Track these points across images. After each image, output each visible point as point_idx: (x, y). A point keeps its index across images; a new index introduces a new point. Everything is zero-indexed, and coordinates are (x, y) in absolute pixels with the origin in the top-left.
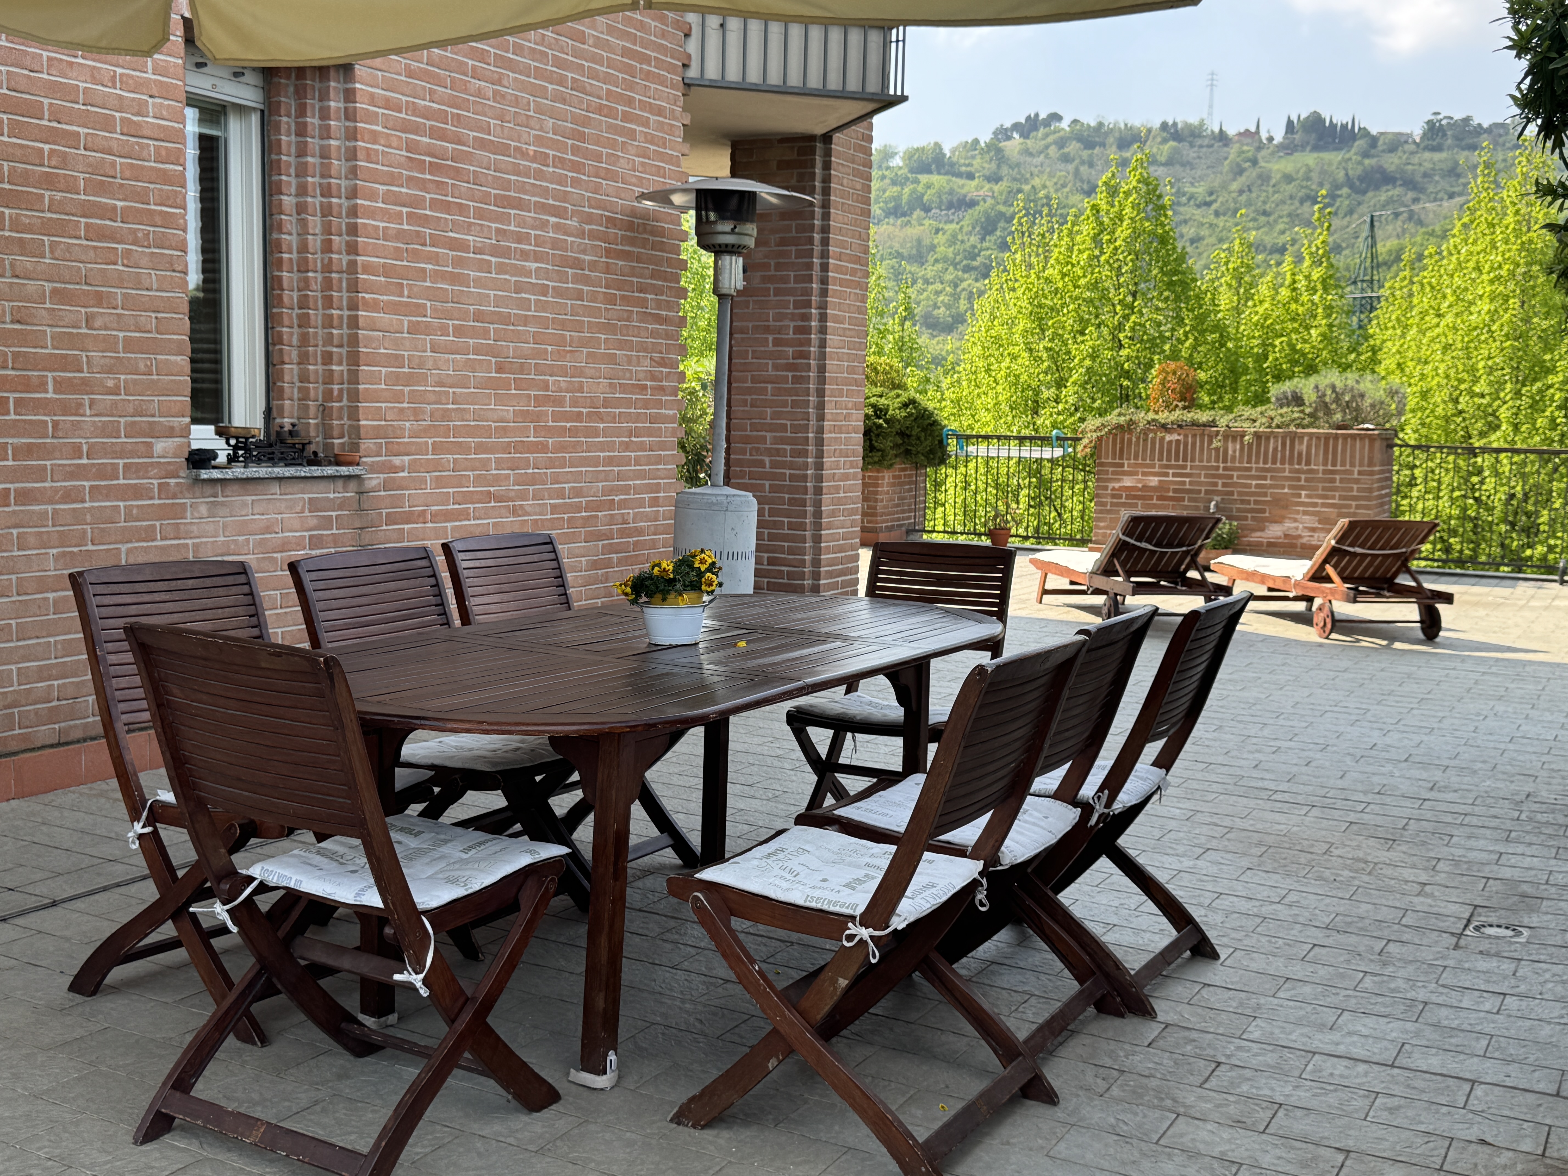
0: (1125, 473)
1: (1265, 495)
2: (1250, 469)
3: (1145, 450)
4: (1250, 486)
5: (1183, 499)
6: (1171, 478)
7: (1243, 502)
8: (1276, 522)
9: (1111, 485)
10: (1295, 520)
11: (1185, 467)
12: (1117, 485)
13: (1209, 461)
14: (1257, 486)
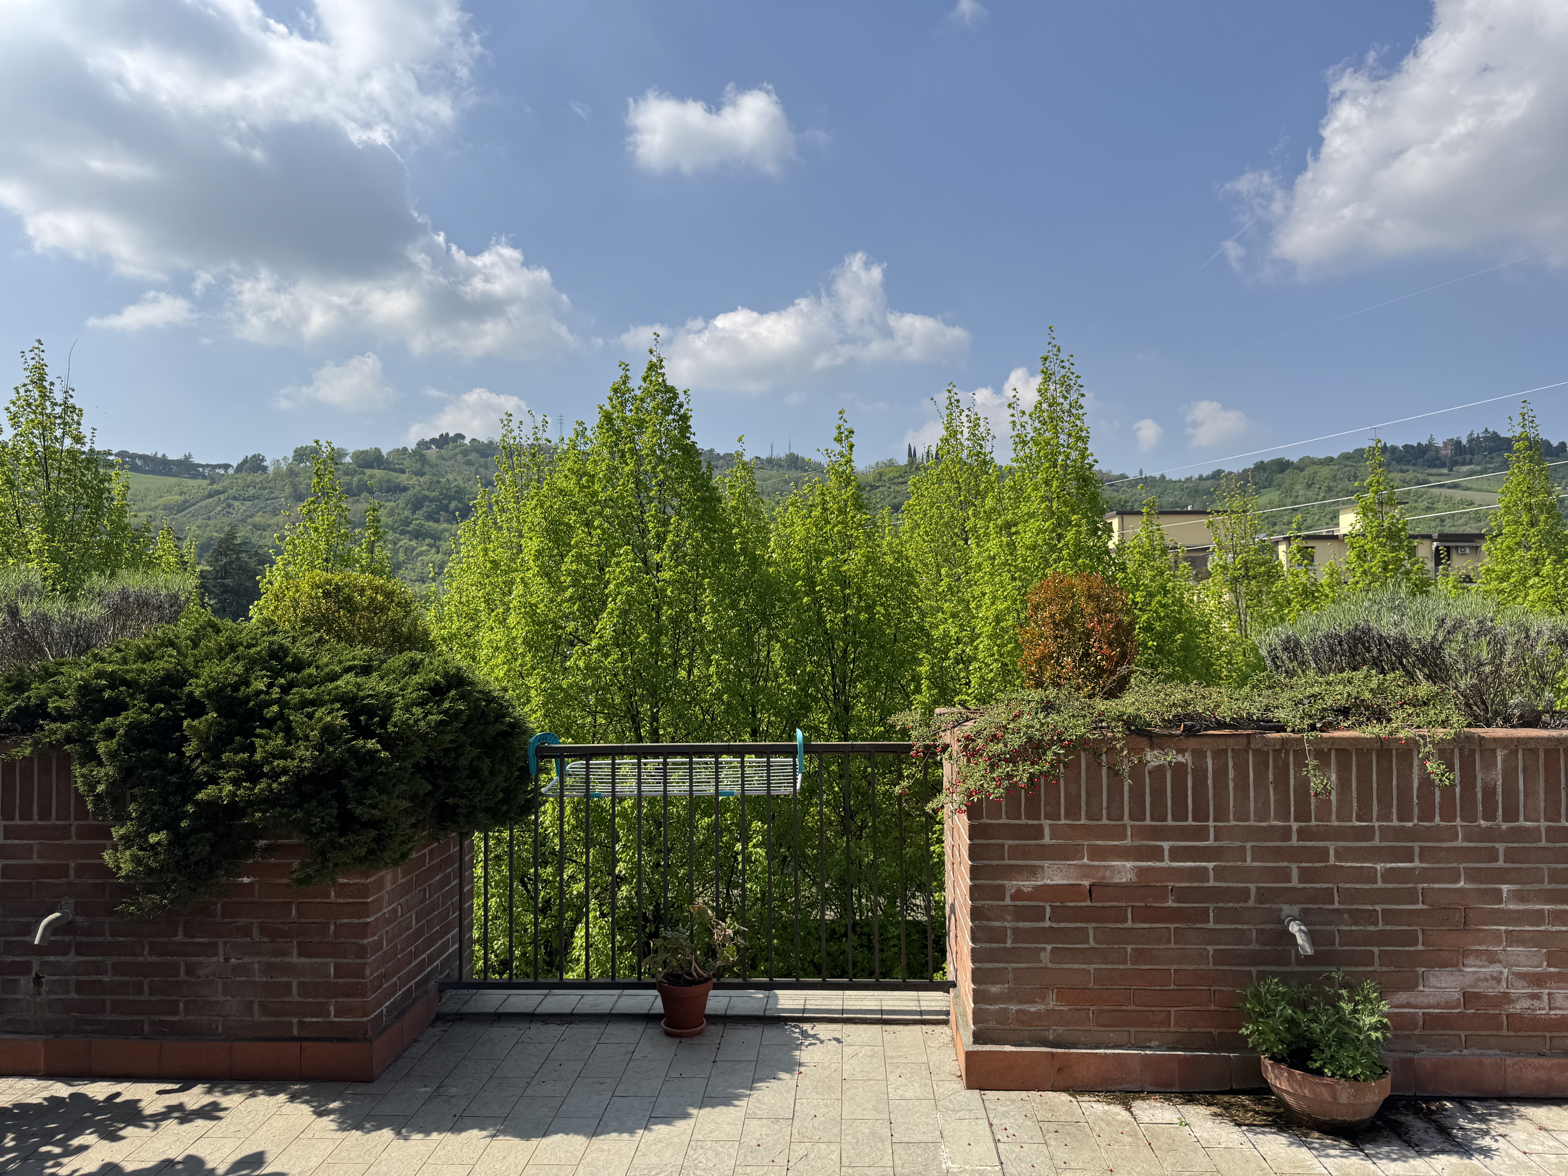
0: (1045, 853)
1: (1411, 896)
2: (1366, 834)
3: (1093, 793)
4: (1369, 876)
5: (1203, 915)
6: (1167, 863)
7: (1356, 916)
8: (1443, 965)
9: (1012, 885)
10: (1492, 959)
11: (1201, 833)
12: (1027, 884)
13: (1262, 815)
14: (1389, 875)
